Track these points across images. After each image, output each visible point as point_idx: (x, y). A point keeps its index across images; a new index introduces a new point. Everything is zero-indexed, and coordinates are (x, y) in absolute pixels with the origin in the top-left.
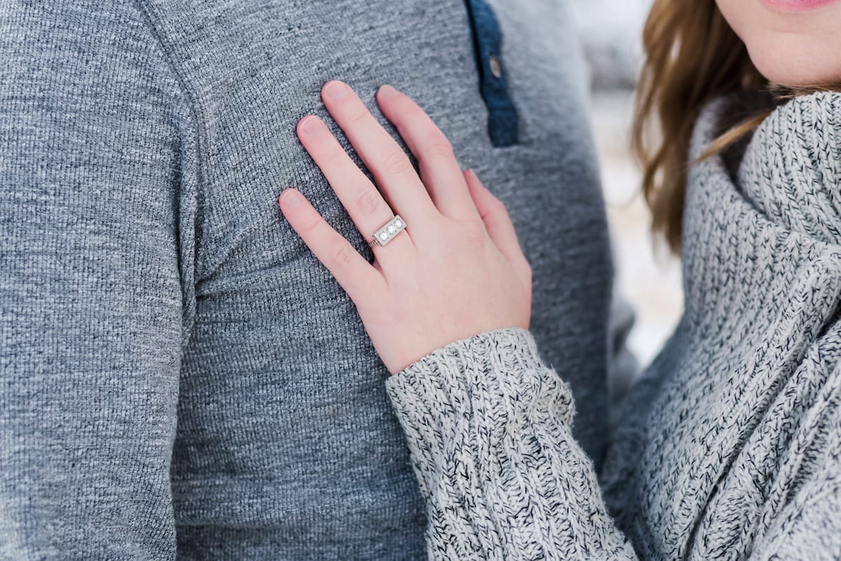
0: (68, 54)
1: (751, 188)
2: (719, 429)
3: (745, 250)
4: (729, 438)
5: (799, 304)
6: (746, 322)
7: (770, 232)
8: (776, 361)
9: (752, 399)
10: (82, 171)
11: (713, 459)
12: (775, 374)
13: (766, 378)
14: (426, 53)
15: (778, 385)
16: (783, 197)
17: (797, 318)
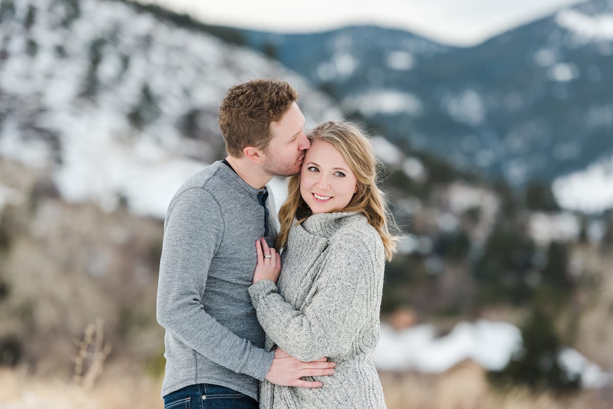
0: (206, 212)
1: (308, 229)
2: (304, 269)
3: (307, 239)
4: (306, 270)
5: (319, 246)
6: (307, 252)
7: (312, 236)
8: (315, 256)
9: (311, 263)
10: (204, 232)
11: (303, 274)
12: (315, 259)
13: (313, 260)
14: (258, 218)
15: (315, 260)
16: (315, 231)
17: (319, 249)
